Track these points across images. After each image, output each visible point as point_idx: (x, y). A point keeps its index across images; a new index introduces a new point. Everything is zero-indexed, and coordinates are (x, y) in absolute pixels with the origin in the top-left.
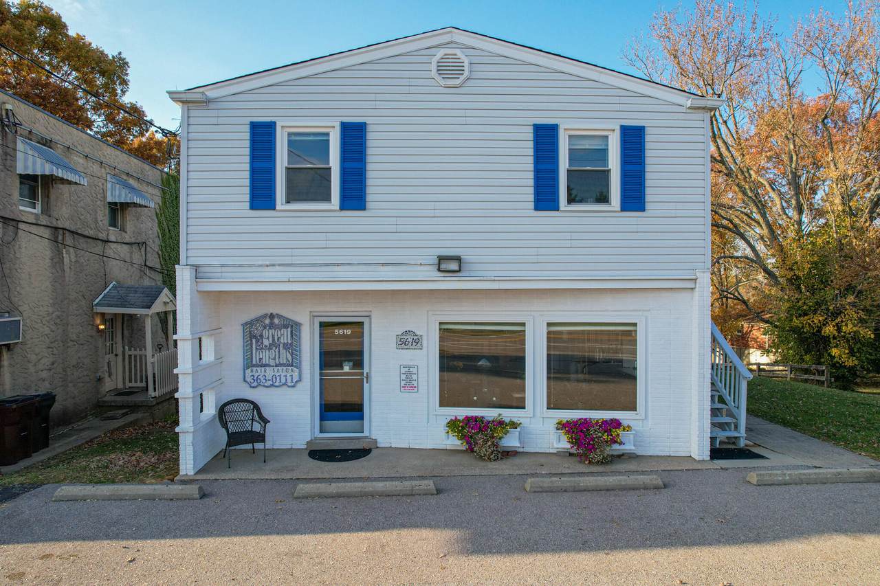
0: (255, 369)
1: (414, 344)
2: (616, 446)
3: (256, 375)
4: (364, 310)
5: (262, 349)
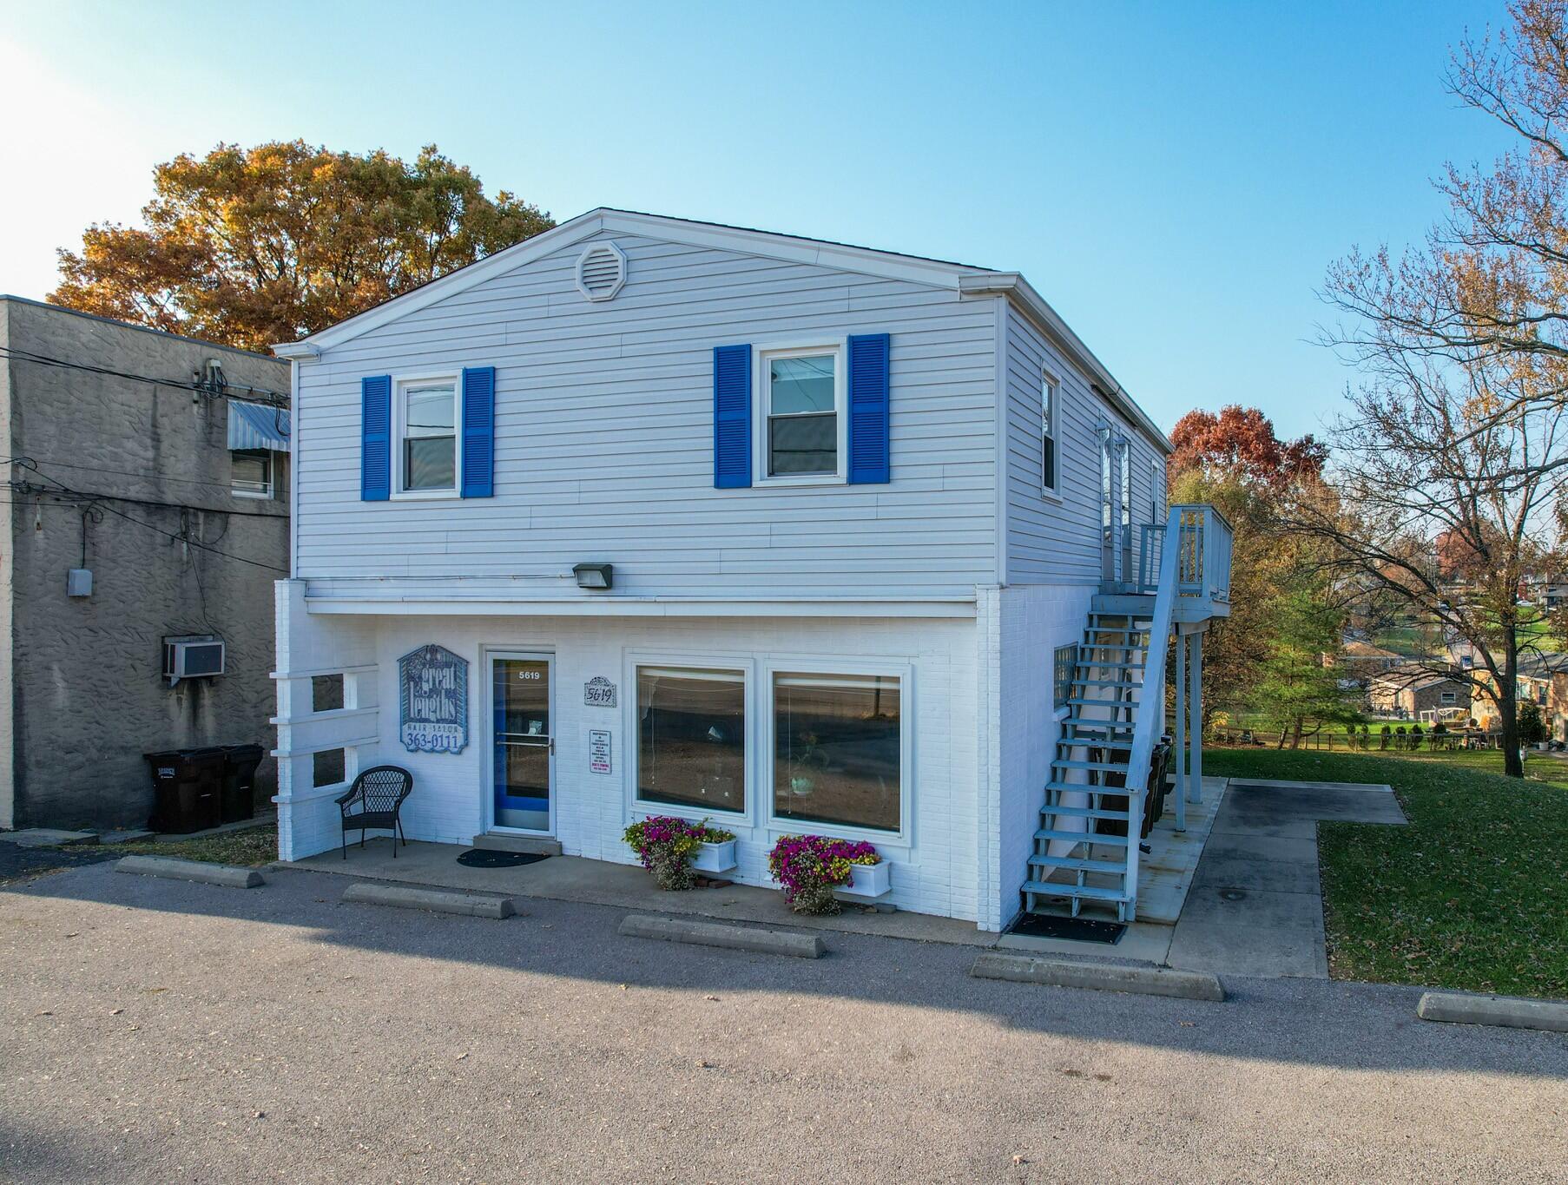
0: (413, 724)
1: (605, 698)
2: (845, 889)
3: (415, 733)
4: (546, 643)
5: (421, 696)
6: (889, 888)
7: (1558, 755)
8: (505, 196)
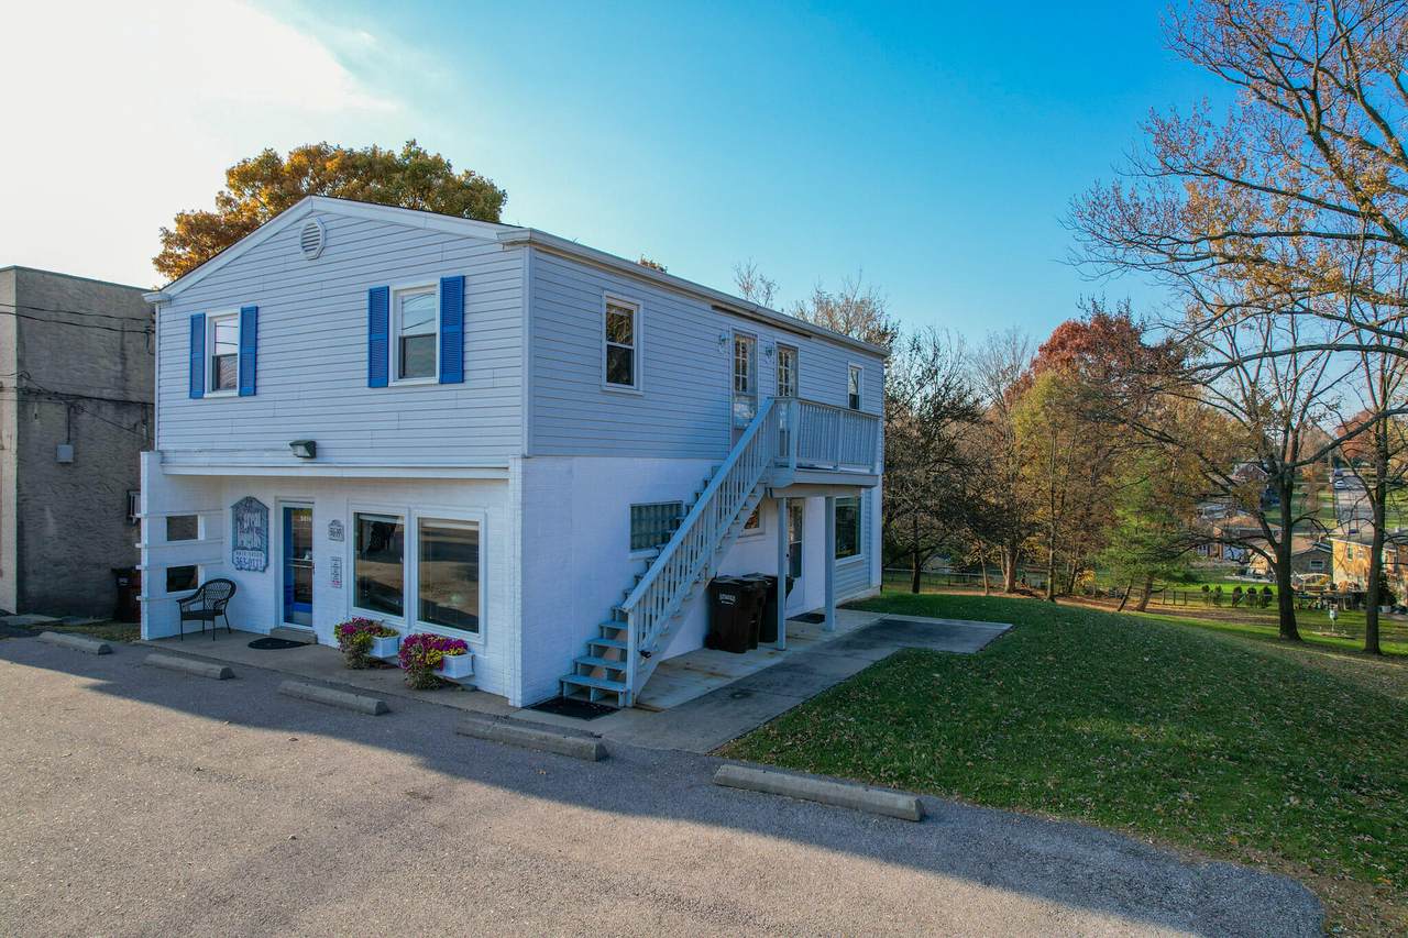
0: (239, 551)
1: (339, 534)
3: (240, 557)
5: (243, 531)
6: (472, 673)
7: (1399, 618)
8: (469, 174)
